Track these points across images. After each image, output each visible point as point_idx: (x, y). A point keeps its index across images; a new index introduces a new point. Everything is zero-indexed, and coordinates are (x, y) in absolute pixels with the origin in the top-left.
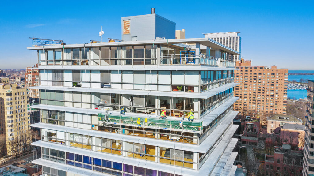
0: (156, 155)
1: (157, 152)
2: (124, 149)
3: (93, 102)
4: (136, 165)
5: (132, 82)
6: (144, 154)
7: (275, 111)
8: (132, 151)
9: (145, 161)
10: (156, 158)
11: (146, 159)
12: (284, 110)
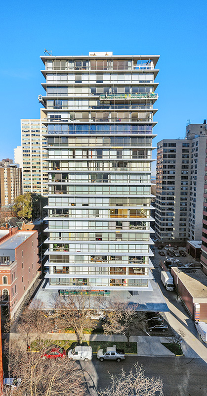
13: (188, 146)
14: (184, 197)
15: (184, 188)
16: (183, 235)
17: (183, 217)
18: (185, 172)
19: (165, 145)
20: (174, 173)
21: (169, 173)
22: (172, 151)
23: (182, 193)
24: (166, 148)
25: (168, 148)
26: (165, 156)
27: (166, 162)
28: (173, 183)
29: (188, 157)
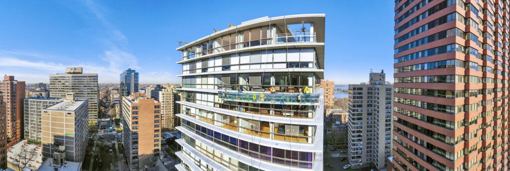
0: (271, 131)
1: (271, 128)
2: (240, 125)
3: (216, 83)
4: (251, 142)
5: (248, 62)
6: (259, 130)
8: (248, 127)
9: (260, 138)
10: (271, 134)
11: (260, 136)
13: (372, 90)
14: (369, 129)
15: (370, 122)
16: (369, 160)
17: (369, 145)
18: (370, 110)
19: (354, 89)
20: (362, 111)
21: (357, 111)
22: (360, 93)
23: (368, 127)
24: (355, 91)
25: (357, 91)
26: (354, 97)
27: (355, 103)
28: (360, 119)
29: (372, 98)
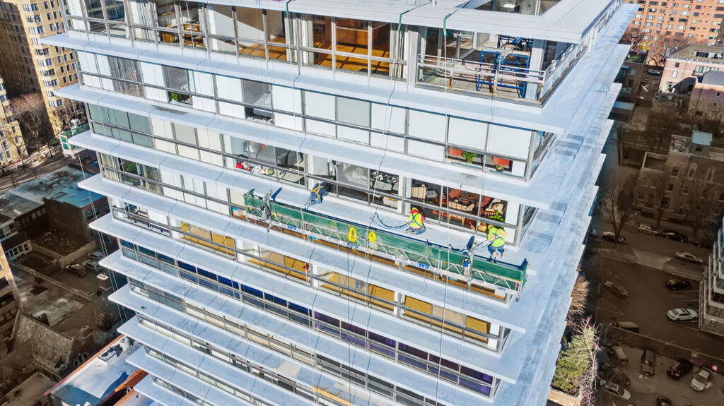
3: (229, 152)
4: (347, 321)
5: (332, 118)
6: (366, 294)
7: (688, 33)
12: (713, 30)
